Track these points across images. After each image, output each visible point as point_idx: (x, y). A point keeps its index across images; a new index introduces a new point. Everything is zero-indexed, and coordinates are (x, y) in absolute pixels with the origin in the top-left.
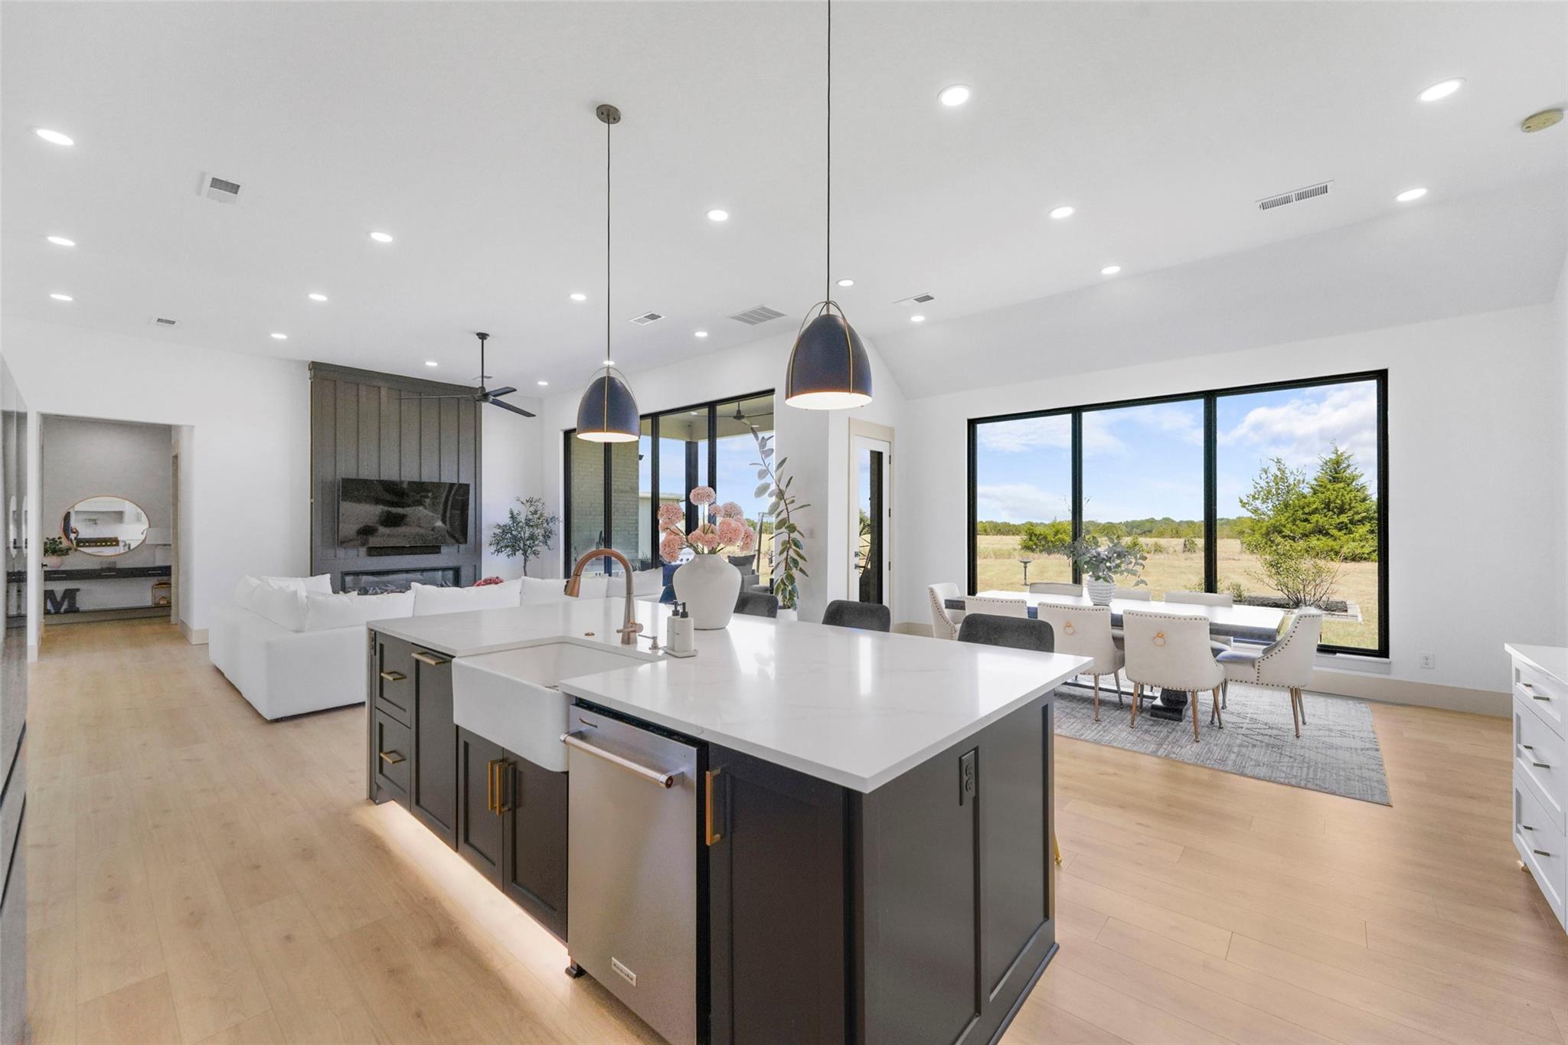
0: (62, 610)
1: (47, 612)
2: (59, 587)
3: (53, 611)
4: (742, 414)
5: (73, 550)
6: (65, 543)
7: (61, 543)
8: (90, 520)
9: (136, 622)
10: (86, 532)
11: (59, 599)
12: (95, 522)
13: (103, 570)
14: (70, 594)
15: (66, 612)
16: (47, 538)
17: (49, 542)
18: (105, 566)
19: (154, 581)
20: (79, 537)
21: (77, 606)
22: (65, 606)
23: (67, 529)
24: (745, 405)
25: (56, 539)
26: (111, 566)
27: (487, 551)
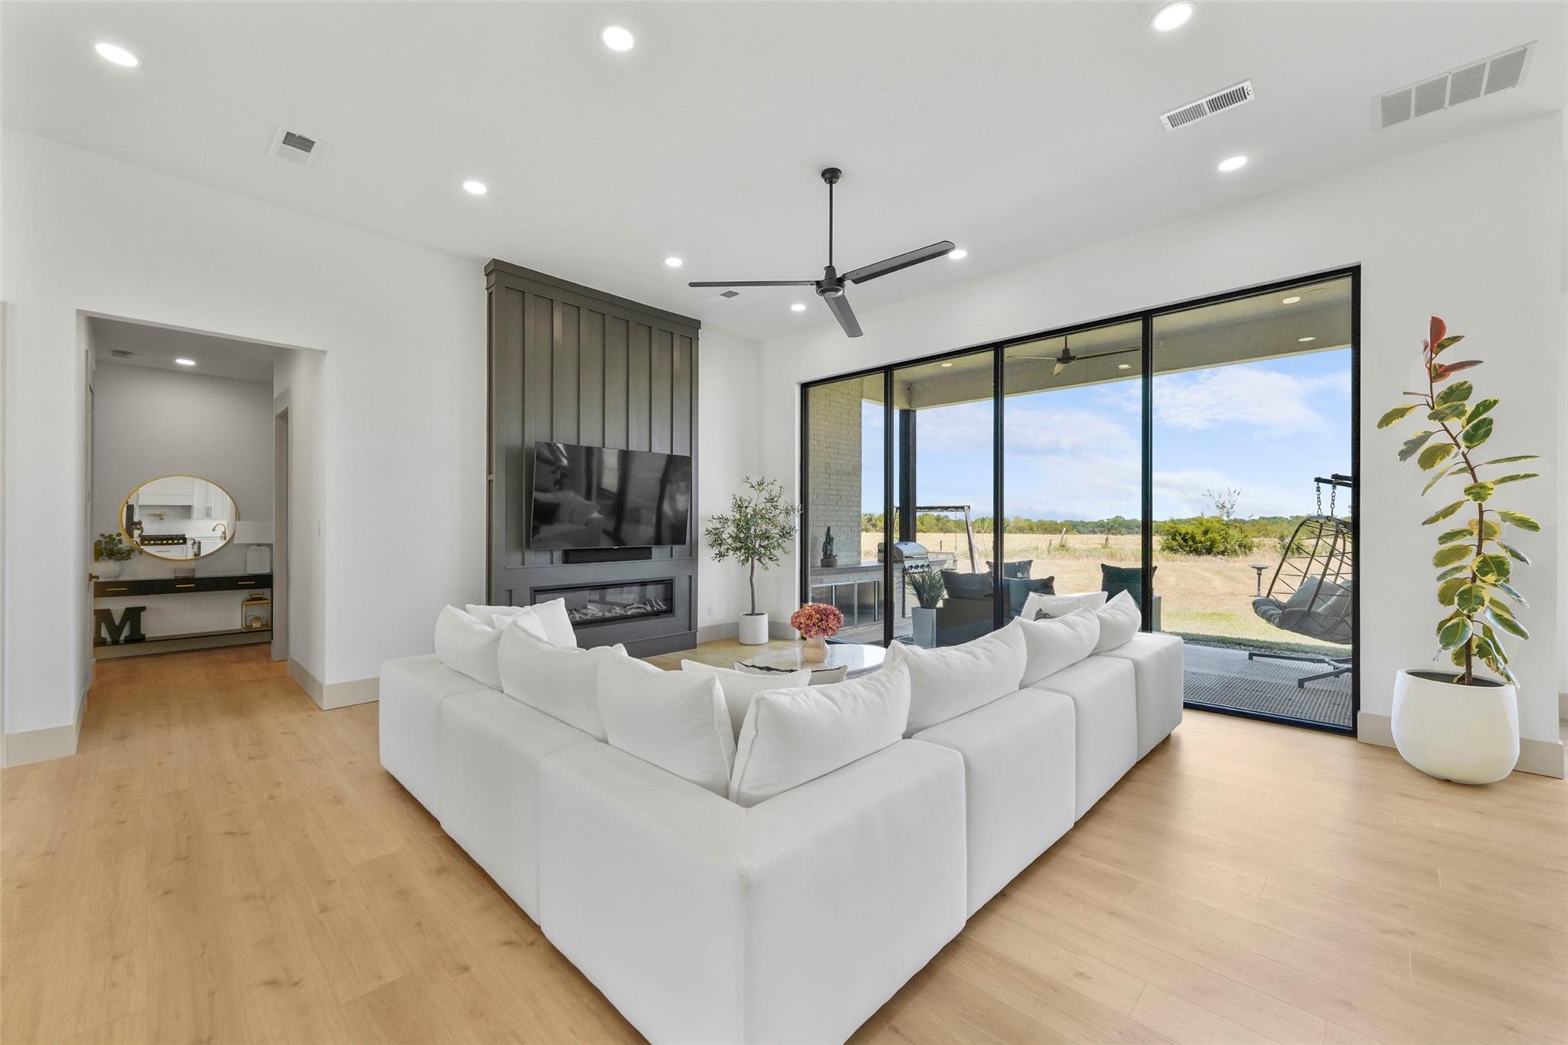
0: (122, 638)
1: (99, 642)
2: (117, 606)
3: (109, 639)
4: (1072, 354)
5: (136, 552)
6: (126, 543)
7: (120, 541)
8: (155, 515)
9: (221, 656)
10: (151, 528)
11: (117, 621)
12: (160, 517)
13: (177, 580)
14: (133, 615)
15: (128, 641)
16: (102, 535)
17: (104, 540)
18: (180, 575)
19: (244, 594)
20: (143, 534)
21: (142, 632)
22: (126, 632)
23: (132, 525)
24: (1076, 341)
25: (114, 537)
26: (189, 575)
27: (706, 554)
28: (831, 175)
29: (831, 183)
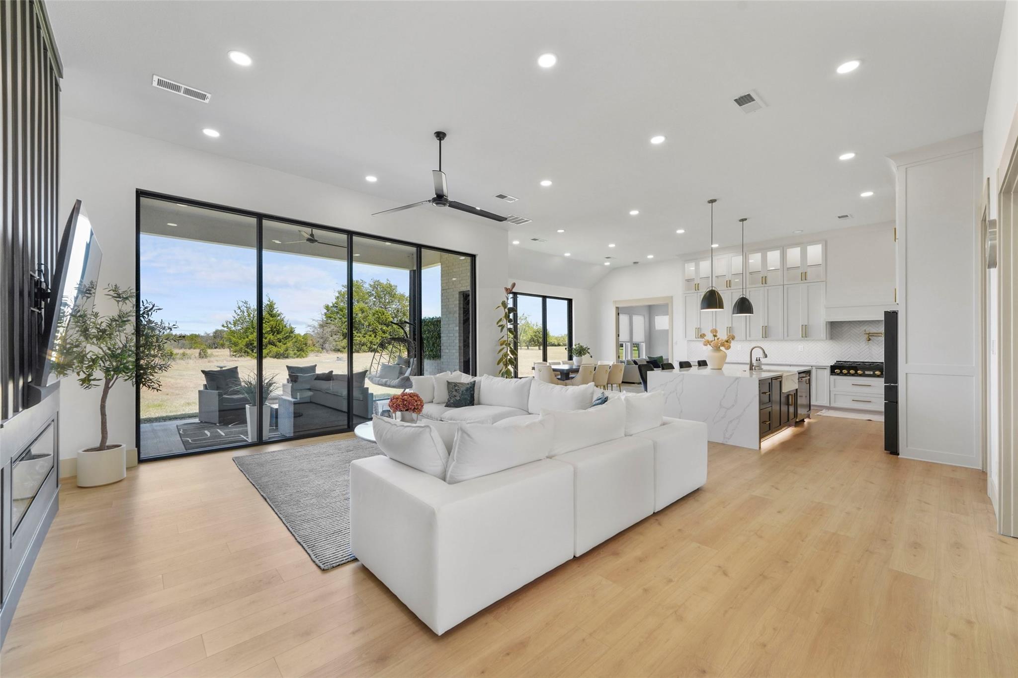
28: (440, 136)
29: (440, 140)
